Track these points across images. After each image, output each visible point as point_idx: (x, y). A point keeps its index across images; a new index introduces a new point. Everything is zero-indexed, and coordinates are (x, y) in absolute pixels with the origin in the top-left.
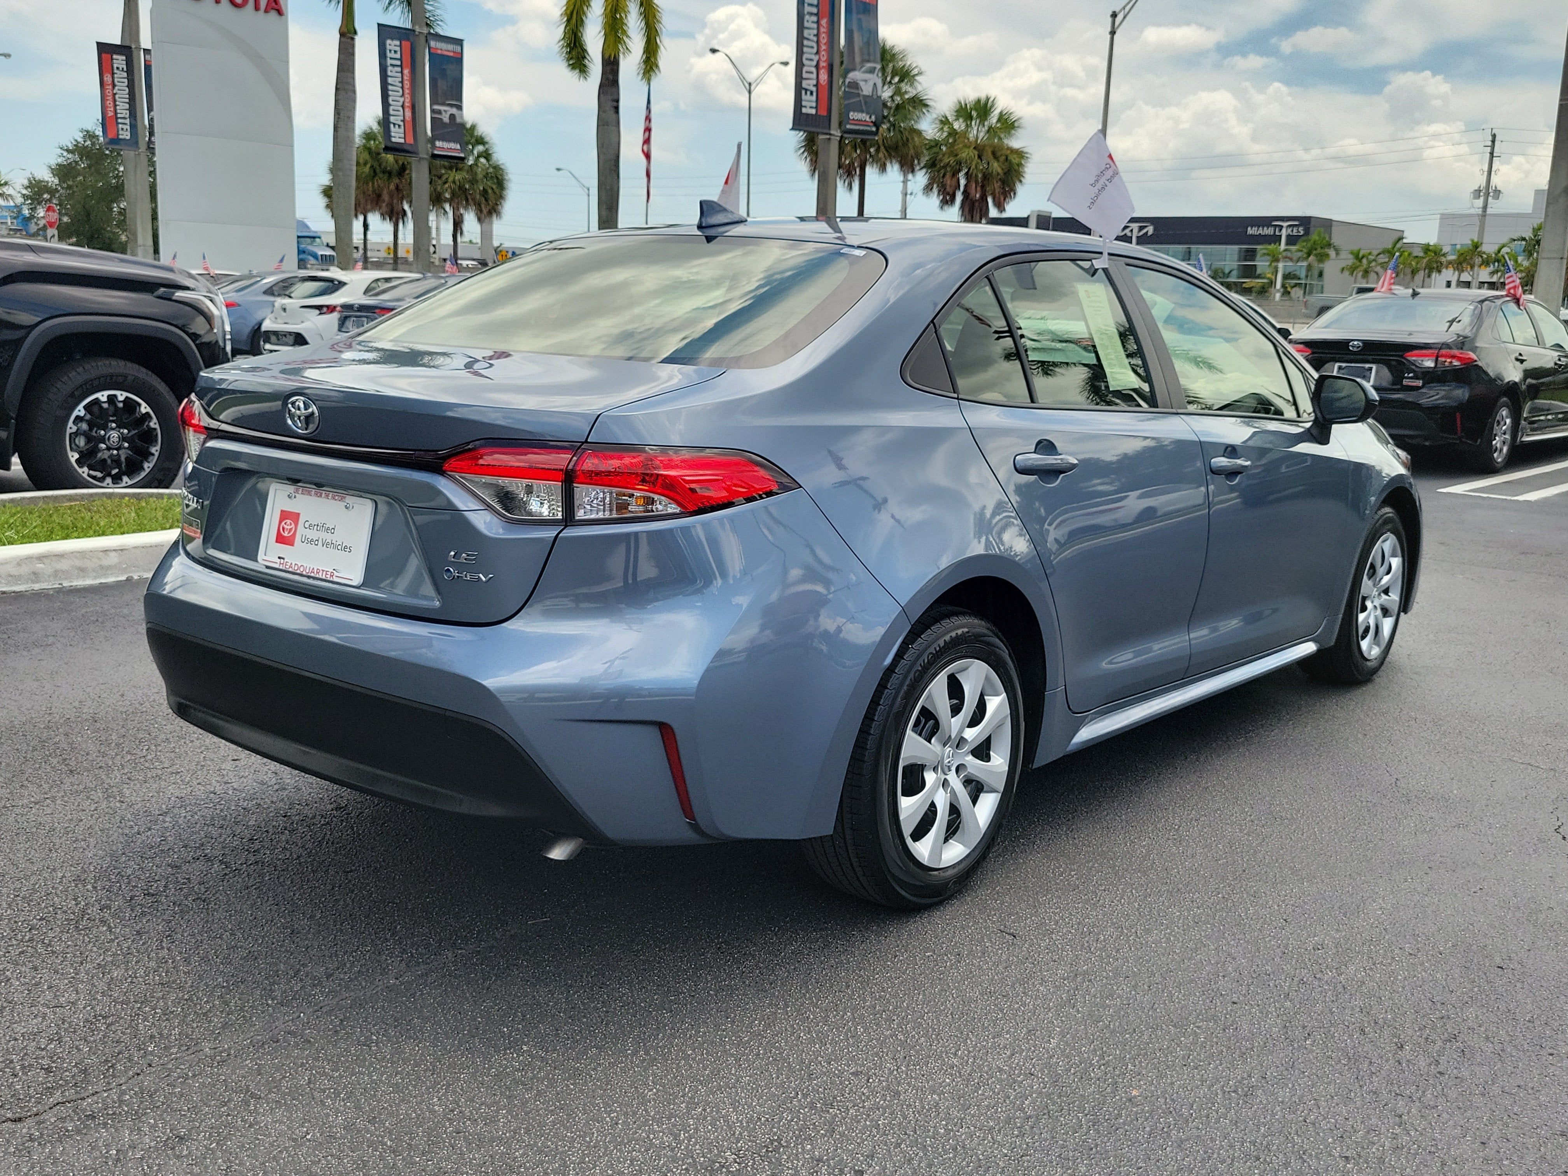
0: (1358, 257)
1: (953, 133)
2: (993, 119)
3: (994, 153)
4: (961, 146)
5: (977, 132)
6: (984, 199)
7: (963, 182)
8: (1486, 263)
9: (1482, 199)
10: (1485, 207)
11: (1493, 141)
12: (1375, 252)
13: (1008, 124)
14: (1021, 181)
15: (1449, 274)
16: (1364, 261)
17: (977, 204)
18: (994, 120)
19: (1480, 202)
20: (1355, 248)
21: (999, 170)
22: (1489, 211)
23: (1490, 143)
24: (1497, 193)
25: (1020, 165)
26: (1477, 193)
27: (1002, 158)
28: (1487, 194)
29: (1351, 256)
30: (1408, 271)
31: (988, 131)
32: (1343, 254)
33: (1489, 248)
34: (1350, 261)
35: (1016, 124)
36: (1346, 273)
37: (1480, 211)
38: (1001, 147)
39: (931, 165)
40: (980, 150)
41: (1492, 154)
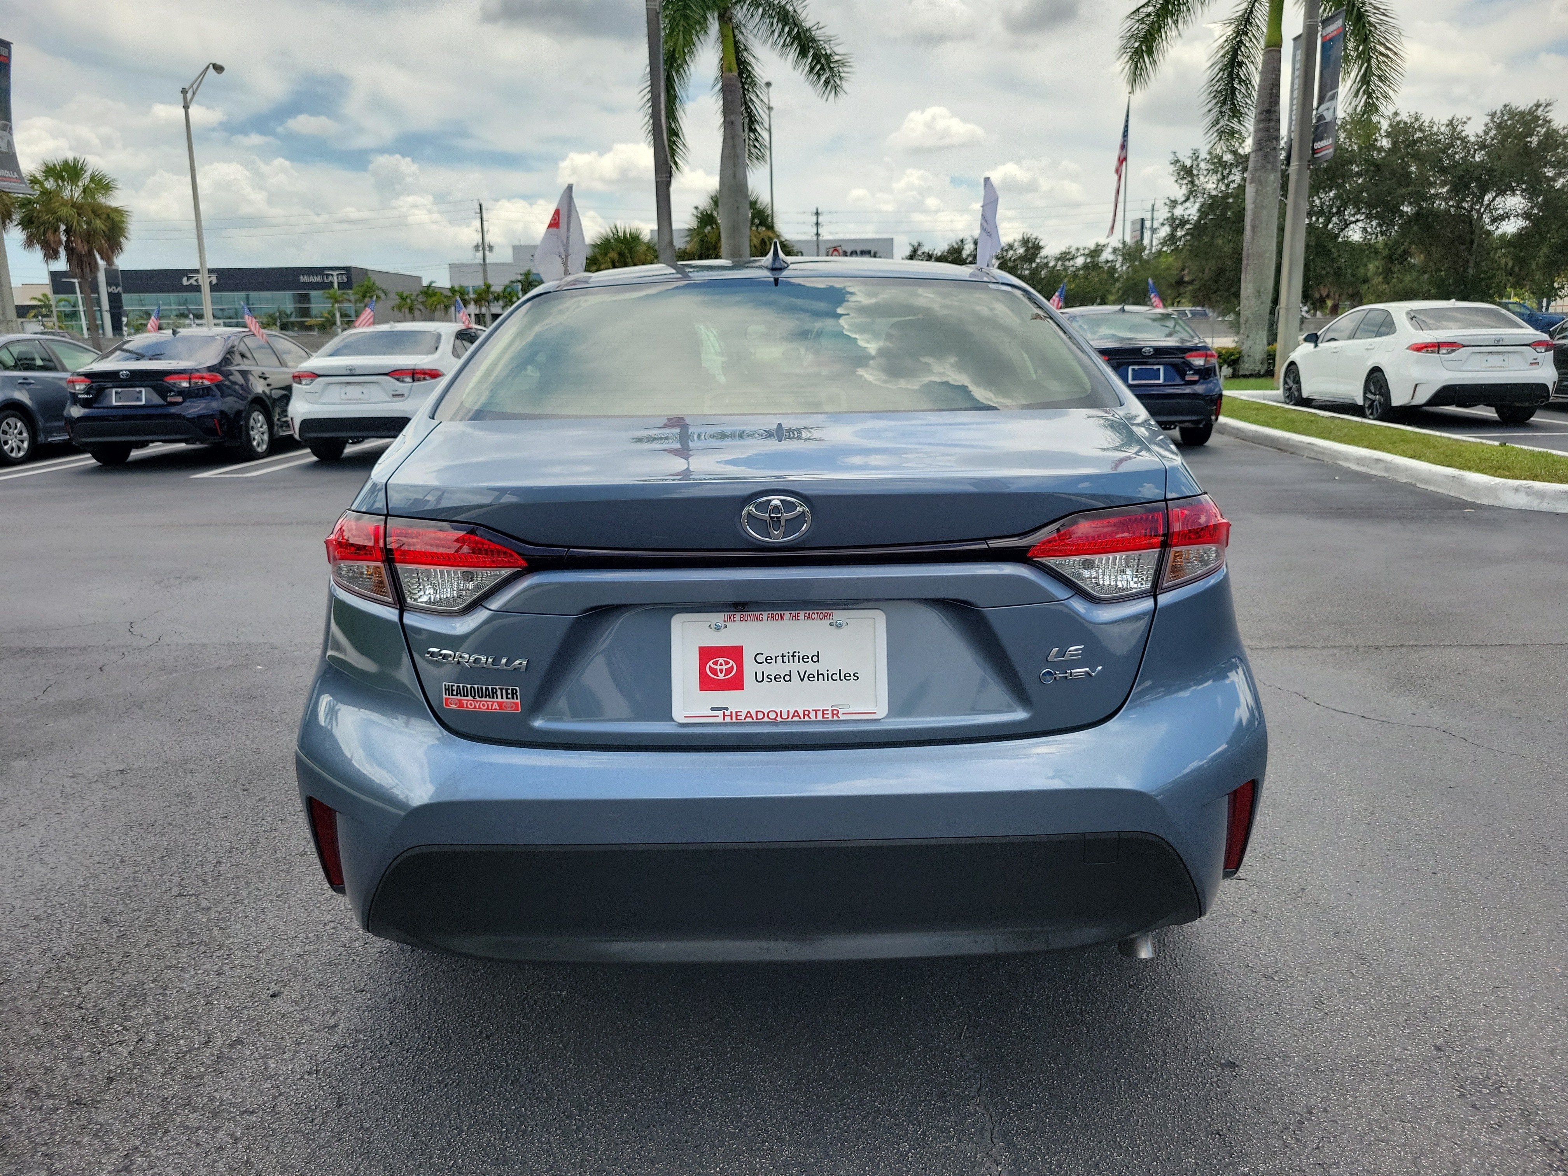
0: (403, 298)
1: (45, 192)
2: (85, 179)
3: (93, 211)
4: (57, 204)
5: (72, 192)
6: (90, 253)
7: (64, 238)
8: (497, 299)
9: (481, 253)
10: (484, 259)
11: (481, 209)
12: (415, 294)
13: (102, 184)
14: (126, 238)
15: (473, 309)
16: (408, 301)
17: (85, 259)
18: (87, 181)
19: (480, 254)
20: (400, 291)
21: (104, 228)
22: (488, 261)
23: (478, 211)
24: (491, 248)
25: (123, 222)
26: (477, 248)
27: (104, 216)
28: (484, 249)
29: (397, 297)
30: (442, 306)
31: (84, 191)
32: (392, 296)
33: (497, 288)
34: (397, 301)
35: (111, 185)
36: (396, 311)
37: (481, 261)
38: (100, 206)
39: (26, 223)
40: (79, 208)
41: (481, 218)
